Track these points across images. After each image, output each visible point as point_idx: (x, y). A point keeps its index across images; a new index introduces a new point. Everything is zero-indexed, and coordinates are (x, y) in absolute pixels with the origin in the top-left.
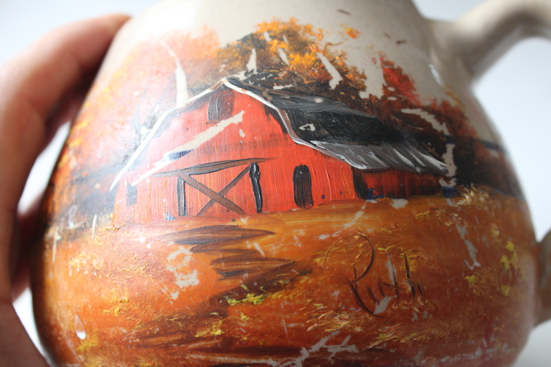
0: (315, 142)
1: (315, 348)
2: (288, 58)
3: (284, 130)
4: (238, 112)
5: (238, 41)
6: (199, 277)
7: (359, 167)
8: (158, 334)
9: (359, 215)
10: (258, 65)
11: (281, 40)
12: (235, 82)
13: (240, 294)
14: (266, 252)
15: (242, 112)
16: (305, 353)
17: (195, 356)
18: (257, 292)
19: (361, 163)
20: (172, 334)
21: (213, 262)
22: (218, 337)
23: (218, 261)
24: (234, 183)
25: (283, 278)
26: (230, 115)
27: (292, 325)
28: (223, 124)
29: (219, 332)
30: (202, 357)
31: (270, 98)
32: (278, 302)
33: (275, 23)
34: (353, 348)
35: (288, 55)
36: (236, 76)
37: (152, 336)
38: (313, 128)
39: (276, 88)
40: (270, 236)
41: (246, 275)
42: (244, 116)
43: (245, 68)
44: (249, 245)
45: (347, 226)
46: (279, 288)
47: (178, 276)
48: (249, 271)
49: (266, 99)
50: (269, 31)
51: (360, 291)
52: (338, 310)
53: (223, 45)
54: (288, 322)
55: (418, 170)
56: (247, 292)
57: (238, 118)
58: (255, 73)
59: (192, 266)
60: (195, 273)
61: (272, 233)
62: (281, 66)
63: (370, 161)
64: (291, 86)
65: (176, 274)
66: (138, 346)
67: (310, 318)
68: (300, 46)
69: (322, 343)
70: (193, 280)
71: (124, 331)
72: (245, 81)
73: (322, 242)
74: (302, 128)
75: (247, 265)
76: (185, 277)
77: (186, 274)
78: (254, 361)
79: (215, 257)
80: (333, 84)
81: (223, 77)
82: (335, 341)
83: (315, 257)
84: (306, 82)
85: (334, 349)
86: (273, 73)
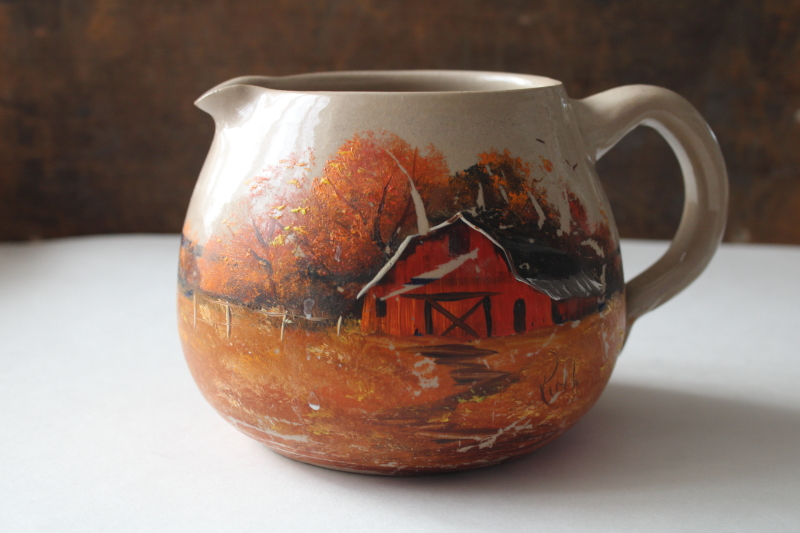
0: (530, 280)
1: (508, 428)
2: (509, 197)
3: (509, 269)
4: (474, 249)
5: (465, 171)
6: (439, 382)
7: (556, 299)
8: (397, 418)
9: (553, 336)
10: (485, 202)
11: (500, 175)
12: (468, 216)
13: (468, 395)
14: (491, 366)
15: (477, 250)
16: (501, 432)
17: (422, 434)
18: (480, 394)
19: (556, 295)
20: (407, 419)
21: (452, 372)
22: (444, 423)
23: (455, 372)
24: (471, 312)
25: (500, 385)
26: (467, 251)
27: (498, 415)
28: (462, 259)
29: (447, 420)
30: (428, 434)
31: (497, 237)
32: (493, 400)
33: (494, 154)
34: (530, 426)
35: (507, 193)
36: (469, 211)
37: (391, 418)
38: (528, 267)
39: (502, 227)
40: (496, 355)
41: (475, 382)
42: (479, 253)
43: (475, 204)
44: (479, 361)
45: (545, 345)
46: (496, 392)
47: (422, 380)
48: (477, 380)
49: (494, 238)
50: (490, 164)
51: (545, 390)
52: (529, 404)
53: (453, 174)
54: (496, 413)
55: (588, 294)
56: (473, 394)
57: (473, 255)
58: (484, 210)
59: (434, 373)
60: (436, 378)
61: (496, 352)
62: (503, 204)
63: (563, 293)
64: (511, 226)
65: (420, 378)
66: (375, 423)
67: (511, 410)
68: (516, 184)
69: (513, 426)
70: (434, 383)
71: (364, 412)
72: (477, 218)
73: (529, 358)
74: (521, 267)
75: (477, 375)
76: (427, 381)
77: (428, 378)
78: (466, 438)
79: (453, 368)
80: (541, 223)
81: (458, 211)
82: (521, 423)
83: (522, 370)
84: (523, 223)
85: (518, 428)
86: (498, 212)
